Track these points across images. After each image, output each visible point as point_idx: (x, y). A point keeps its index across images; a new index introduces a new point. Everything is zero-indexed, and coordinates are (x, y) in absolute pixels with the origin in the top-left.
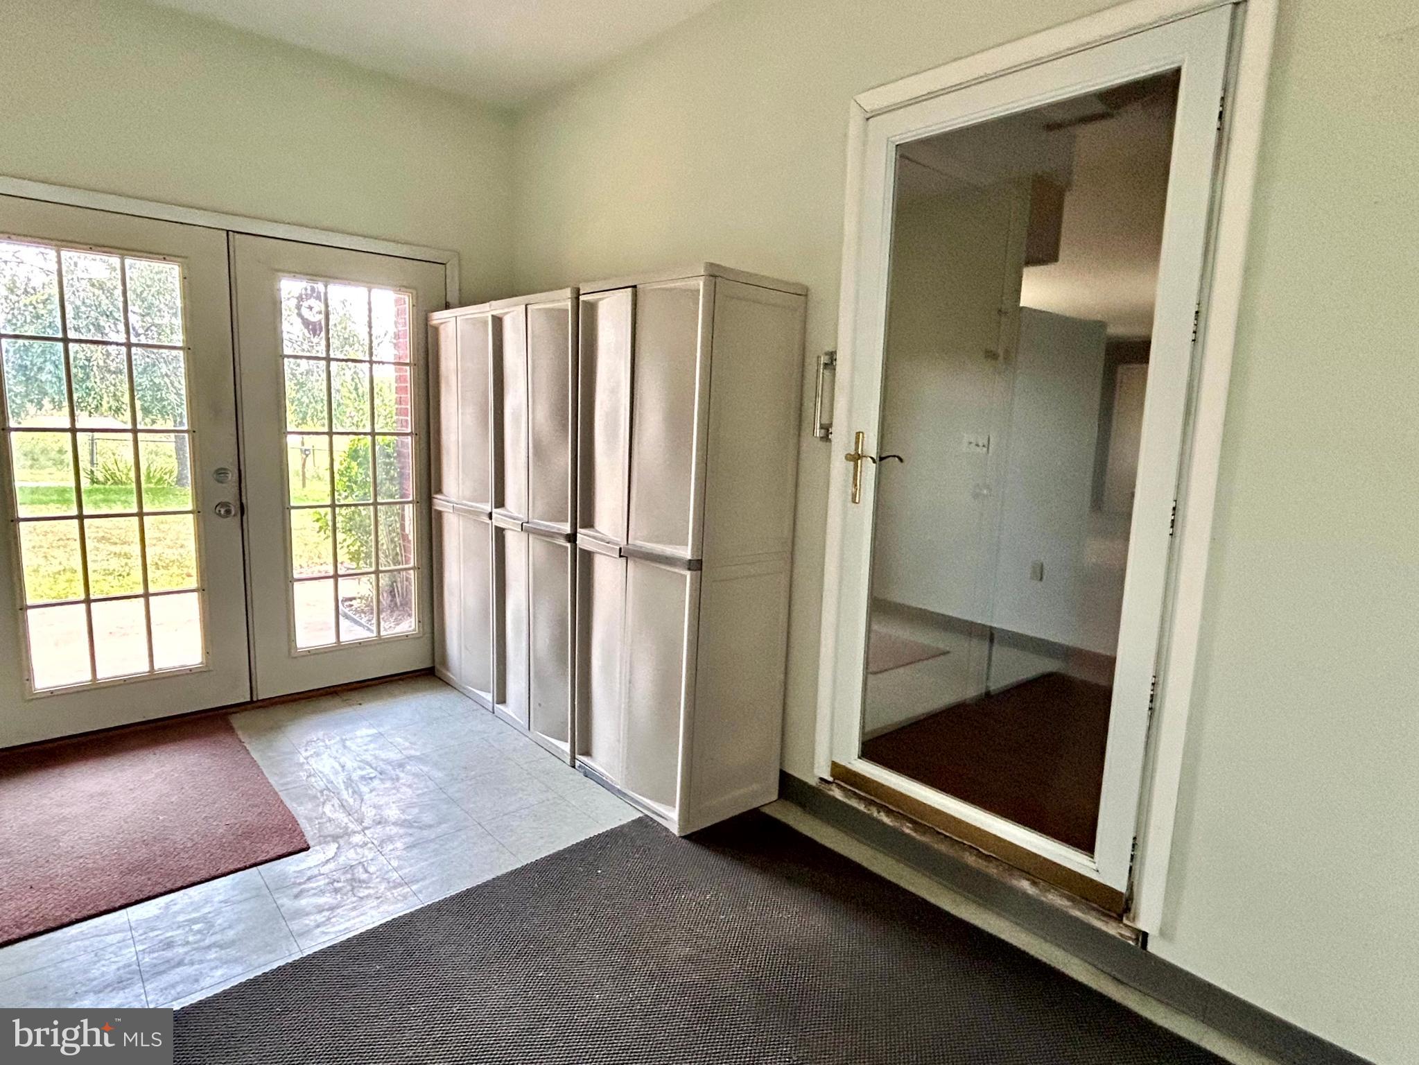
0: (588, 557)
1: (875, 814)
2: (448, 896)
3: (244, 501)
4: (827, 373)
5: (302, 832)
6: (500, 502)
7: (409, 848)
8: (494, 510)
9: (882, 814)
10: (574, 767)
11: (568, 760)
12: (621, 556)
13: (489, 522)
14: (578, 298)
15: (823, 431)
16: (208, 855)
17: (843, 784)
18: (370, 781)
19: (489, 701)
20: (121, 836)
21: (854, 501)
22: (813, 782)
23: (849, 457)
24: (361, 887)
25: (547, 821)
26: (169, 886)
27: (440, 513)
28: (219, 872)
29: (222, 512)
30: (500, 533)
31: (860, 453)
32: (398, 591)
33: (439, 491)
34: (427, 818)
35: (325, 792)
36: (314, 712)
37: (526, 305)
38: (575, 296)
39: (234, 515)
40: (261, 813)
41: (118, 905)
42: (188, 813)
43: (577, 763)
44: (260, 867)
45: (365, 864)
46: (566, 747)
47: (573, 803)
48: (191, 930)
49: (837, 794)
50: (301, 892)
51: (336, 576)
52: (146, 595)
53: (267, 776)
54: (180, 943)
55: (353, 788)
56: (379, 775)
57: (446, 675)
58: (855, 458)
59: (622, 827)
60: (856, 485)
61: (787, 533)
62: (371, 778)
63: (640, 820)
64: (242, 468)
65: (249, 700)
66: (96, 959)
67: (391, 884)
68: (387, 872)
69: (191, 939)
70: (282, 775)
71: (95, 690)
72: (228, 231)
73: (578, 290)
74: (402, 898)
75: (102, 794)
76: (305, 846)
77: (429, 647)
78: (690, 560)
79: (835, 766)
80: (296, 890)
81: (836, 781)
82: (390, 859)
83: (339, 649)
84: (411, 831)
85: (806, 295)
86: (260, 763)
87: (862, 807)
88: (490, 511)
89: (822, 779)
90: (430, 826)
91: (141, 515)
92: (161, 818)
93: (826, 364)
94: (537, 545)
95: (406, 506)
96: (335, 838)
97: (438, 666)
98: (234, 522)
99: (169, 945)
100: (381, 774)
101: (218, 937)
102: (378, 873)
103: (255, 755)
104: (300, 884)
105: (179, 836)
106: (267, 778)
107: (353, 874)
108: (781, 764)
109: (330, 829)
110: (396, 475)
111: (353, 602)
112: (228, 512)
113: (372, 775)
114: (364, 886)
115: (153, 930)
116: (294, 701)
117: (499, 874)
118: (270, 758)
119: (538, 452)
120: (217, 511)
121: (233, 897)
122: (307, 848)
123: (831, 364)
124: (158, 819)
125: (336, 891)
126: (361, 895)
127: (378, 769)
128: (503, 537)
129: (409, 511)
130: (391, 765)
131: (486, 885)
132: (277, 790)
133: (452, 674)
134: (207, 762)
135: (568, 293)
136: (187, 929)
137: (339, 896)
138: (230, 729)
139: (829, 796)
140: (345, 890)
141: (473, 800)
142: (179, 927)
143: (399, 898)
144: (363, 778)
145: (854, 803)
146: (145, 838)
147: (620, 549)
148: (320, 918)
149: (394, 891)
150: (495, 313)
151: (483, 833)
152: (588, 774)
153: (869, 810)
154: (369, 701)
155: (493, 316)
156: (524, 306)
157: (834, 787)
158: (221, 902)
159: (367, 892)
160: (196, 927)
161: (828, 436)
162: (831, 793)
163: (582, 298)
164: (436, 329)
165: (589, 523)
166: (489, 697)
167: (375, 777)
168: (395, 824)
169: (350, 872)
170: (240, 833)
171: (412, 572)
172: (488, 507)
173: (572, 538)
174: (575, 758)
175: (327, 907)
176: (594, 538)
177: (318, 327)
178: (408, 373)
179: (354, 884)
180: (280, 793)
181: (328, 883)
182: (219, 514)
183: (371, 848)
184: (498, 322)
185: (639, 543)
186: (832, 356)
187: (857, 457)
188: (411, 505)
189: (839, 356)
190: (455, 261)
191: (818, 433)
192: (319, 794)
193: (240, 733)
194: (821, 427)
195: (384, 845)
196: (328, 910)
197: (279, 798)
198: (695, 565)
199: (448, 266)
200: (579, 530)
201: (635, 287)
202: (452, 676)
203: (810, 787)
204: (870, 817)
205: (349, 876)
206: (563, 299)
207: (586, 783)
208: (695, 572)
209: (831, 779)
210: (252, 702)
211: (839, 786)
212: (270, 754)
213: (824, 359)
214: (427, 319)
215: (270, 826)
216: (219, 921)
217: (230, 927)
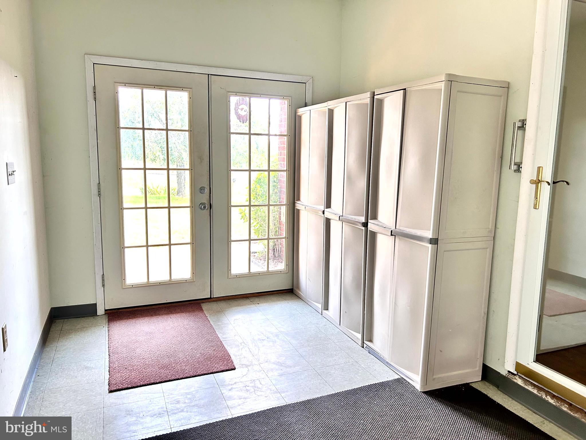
0: (374, 235)
1: (544, 397)
2: (299, 401)
3: (211, 203)
4: (520, 132)
5: (232, 361)
6: (328, 205)
7: (281, 375)
8: (326, 210)
9: (548, 397)
10: (363, 347)
11: (360, 343)
12: (392, 235)
13: (323, 215)
14: (374, 97)
15: (516, 166)
16: (193, 365)
17: (523, 376)
18: (263, 341)
19: (320, 308)
20: (159, 352)
21: (535, 208)
22: (504, 373)
23: (532, 182)
24: (258, 391)
25: (348, 373)
26: (177, 377)
27: (298, 211)
28: (197, 374)
29: (202, 207)
30: (328, 222)
31: (540, 179)
32: (276, 250)
33: (299, 199)
34: (289, 362)
35: (243, 344)
36: (238, 306)
37: (346, 103)
38: (372, 96)
39: (207, 209)
40: (215, 350)
41: (158, 381)
42: (185, 346)
43: (365, 345)
44: (214, 374)
45: (260, 380)
46: (359, 336)
47: (363, 365)
48: (186, 397)
49: (520, 382)
50: (232, 388)
51: (250, 240)
52: (170, 245)
53: (217, 333)
54: (182, 402)
55: (255, 344)
56: (267, 339)
57: (299, 293)
58: (537, 182)
59: (388, 382)
60: (537, 198)
61: (491, 226)
62: (263, 340)
63: (398, 380)
64: (211, 187)
65: (210, 297)
66: (150, 403)
67: (272, 392)
68: (270, 386)
69: (187, 401)
70: (224, 334)
71: (148, 286)
72: (208, 74)
73: (374, 93)
74: (277, 399)
75: (151, 333)
76: (233, 368)
77: (291, 278)
78: (431, 239)
79: (518, 366)
80: (230, 387)
81: (519, 374)
82: (271, 379)
83: (250, 276)
84: (282, 368)
85: (508, 88)
86: (214, 326)
87: (535, 391)
88: (324, 210)
89: (509, 372)
90: (291, 367)
91: (169, 208)
92: (174, 346)
93: (519, 127)
94: (347, 228)
95: (282, 207)
96: (247, 366)
97: (294, 288)
98: (206, 212)
99: (178, 402)
100: (267, 338)
101: (197, 402)
102: (266, 385)
103: (211, 323)
104: (231, 385)
105: (181, 355)
106: (217, 334)
107: (255, 384)
108: (483, 360)
109: (244, 362)
110: (277, 192)
111: (256, 254)
112: (205, 207)
113: (263, 339)
114: (260, 390)
115: (172, 394)
116: (229, 299)
117: (324, 395)
118: (218, 325)
119: (349, 179)
120: (200, 207)
121: (203, 386)
122: (234, 369)
123: (523, 126)
124: (173, 347)
125: (247, 390)
126: (258, 394)
127: (266, 336)
128: (330, 223)
129: (284, 209)
130: (272, 335)
131: (317, 399)
132: (221, 340)
133: (301, 293)
134: (192, 324)
135: (368, 95)
136: (185, 396)
137: (248, 393)
138: (201, 310)
139: (514, 382)
140: (251, 391)
141: (311, 357)
142: (182, 395)
143: (276, 398)
144: (259, 339)
145: (530, 388)
146: (168, 354)
147: (392, 231)
148: (240, 402)
149: (273, 395)
150: (330, 107)
151: (316, 374)
152: (372, 352)
153: (539, 393)
154: (262, 303)
155: (328, 108)
156: (345, 103)
157: (517, 377)
158: (198, 387)
159: (261, 393)
160: (189, 396)
161: (519, 169)
162: (515, 381)
163: (376, 97)
164: (300, 117)
165: (375, 217)
166: (319, 306)
167: (265, 340)
168: (274, 363)
169: (253, 382)
170: (206, 358)
171: (284, 240)
172: (322, 208)
173: (365, 225)
174: (364, 342)
175: (243, 397)
176: (378, 225)
177: (245, 118)
178: (286, 140)
179: (255, 388)
180: (222, 342)
181: (244, 387)
182: (201, 208)
183: (263, 373)
184: (331, 112)
185: (402, 228)
186: (523, 123)
187: (538, 181)
188: (285, 206)
189: (528, 123)
190: (311, 81)
191: (514, 167)
192: (240, 345)
193: (205, 312)
194: (515, 164)
195: (269, 373)
196: (244, 398)
197: (222, 344)
198: (434, 241)
199: (306, 83)
200: (369, 221)
201: (405, 89)
202: (302, 294)
203: (502, 375)
204: (541, 398)
205: (253, 385)
206: (366, 99)
207: (369, 356)
208: (434, 245)
209: (515, 373)
210: (211, 298)
211: (520, 377)
212: (218, 323)
213: (518, 124)
214: (296, 113)
215: (219, 356)
216: (198, 396)
217: (202, 399)
